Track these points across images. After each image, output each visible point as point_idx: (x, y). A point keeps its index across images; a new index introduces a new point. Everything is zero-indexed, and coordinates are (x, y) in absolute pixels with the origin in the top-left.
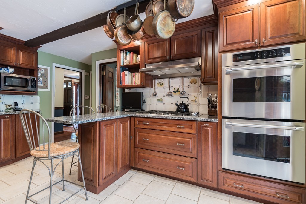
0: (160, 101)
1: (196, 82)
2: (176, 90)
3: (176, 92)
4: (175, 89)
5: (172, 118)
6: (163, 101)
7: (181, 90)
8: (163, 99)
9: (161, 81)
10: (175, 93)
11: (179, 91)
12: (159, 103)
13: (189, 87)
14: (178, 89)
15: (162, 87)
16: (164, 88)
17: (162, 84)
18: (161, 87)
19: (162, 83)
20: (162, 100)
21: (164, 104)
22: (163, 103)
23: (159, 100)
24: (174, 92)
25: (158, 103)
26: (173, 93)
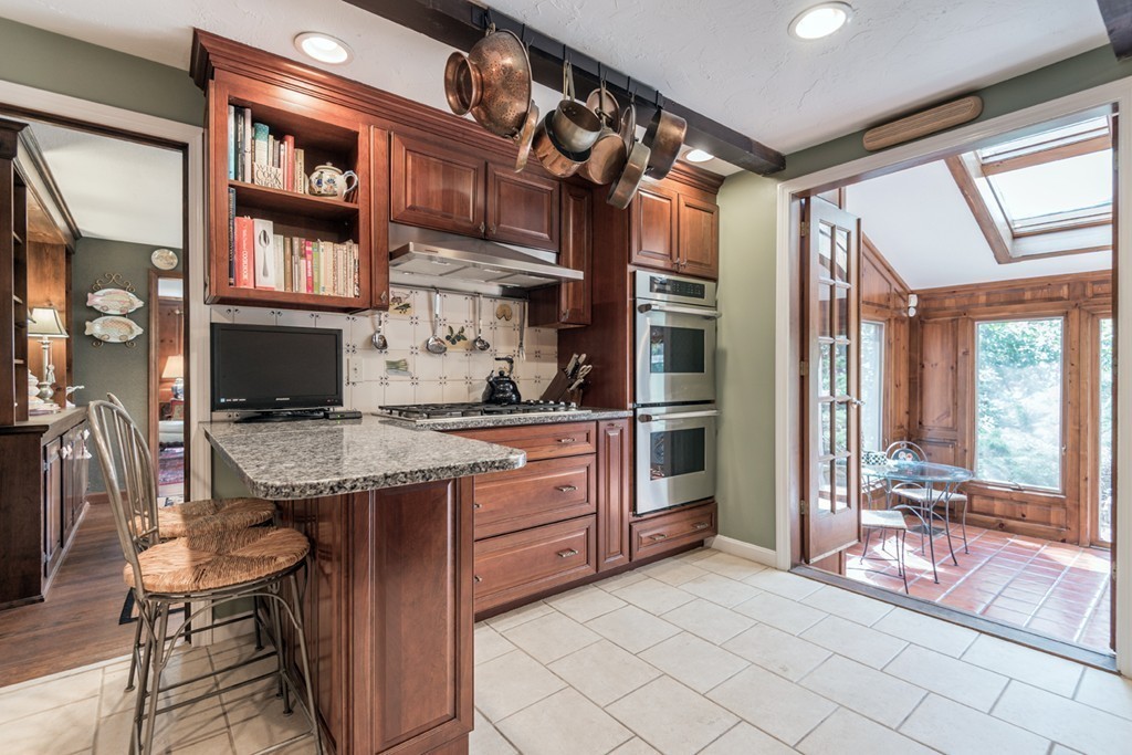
0: (397, 368)
1: (511, 316)
2: (456, 332)
3: (455, 338)
4: (450, 328)
5: (550, 421)
6: (410, 369)
7: (470, 335)
8: (409, 361)
9: (402, 296)
10: (453, 342)
11: (465, 339)
12: (393, 377)
13: (493, 326)
14: (463, 330)
15: (406, 317)
16: (414, 320)
17: (407, 306)
18: (402, 316)
19: (407, 301)
20: (406, 364)
21: (415, 381)
22: (409, 378)
23: (394, 366)
24: (448, 338)
25: (391, 377)
26: (448, 343)
